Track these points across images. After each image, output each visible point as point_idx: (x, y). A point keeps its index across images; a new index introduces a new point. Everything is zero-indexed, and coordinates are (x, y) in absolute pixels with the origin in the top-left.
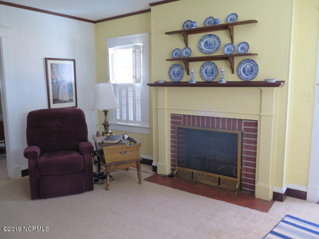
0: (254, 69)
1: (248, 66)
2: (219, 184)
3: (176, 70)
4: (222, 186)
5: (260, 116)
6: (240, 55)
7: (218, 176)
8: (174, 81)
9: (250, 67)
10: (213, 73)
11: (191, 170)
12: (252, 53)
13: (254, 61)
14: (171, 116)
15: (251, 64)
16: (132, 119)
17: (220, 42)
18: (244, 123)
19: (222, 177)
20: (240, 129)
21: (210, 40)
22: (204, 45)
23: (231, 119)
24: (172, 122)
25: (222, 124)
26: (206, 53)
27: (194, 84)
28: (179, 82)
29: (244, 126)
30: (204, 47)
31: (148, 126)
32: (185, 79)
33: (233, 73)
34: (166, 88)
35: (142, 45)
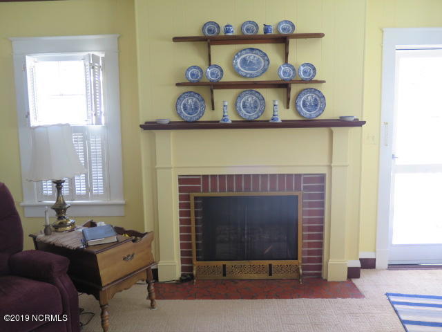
0: (319, 102)
1: (309, 98)
2: (270, 274)
3: (190, 101)
4: (274, 276)
5: (330, 167)
6: (303, 81)
7: (267, 263)
8: (186, 119)
9: (312, 100)
10: (256, 107)
11: (221, 263)
12: (319, 79)
13: (319, 92)
14: (179, 180)
15: (314, 96)
16: (84, 192)
17: (268, 60)
18: (304, 178)
19: (274, 263)
20: (298, 188)
21: (251, 57)
22: (240, 63)
23: (284, 175)
24: (181, 190)
25: (271, 184)
26: (245, 77)
27: (228, 124)
28: (195, 122)
29: (304, 183)
30: (241, 67)
31: (122, 202)
32: (207, 116)
33: (288, 108)
34: (172, 133)
35: (103, 55)
